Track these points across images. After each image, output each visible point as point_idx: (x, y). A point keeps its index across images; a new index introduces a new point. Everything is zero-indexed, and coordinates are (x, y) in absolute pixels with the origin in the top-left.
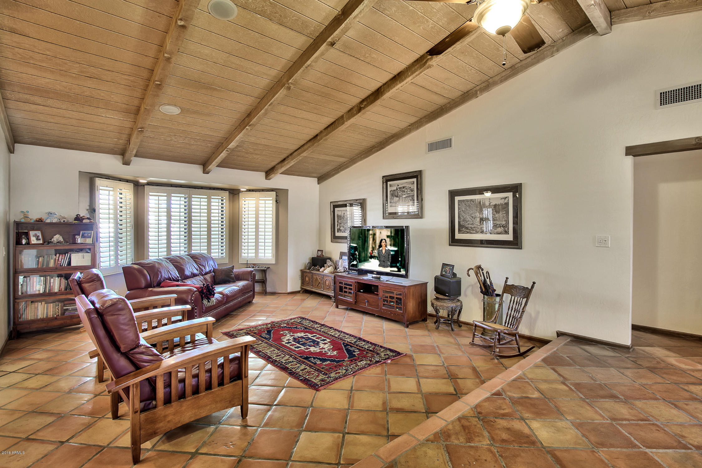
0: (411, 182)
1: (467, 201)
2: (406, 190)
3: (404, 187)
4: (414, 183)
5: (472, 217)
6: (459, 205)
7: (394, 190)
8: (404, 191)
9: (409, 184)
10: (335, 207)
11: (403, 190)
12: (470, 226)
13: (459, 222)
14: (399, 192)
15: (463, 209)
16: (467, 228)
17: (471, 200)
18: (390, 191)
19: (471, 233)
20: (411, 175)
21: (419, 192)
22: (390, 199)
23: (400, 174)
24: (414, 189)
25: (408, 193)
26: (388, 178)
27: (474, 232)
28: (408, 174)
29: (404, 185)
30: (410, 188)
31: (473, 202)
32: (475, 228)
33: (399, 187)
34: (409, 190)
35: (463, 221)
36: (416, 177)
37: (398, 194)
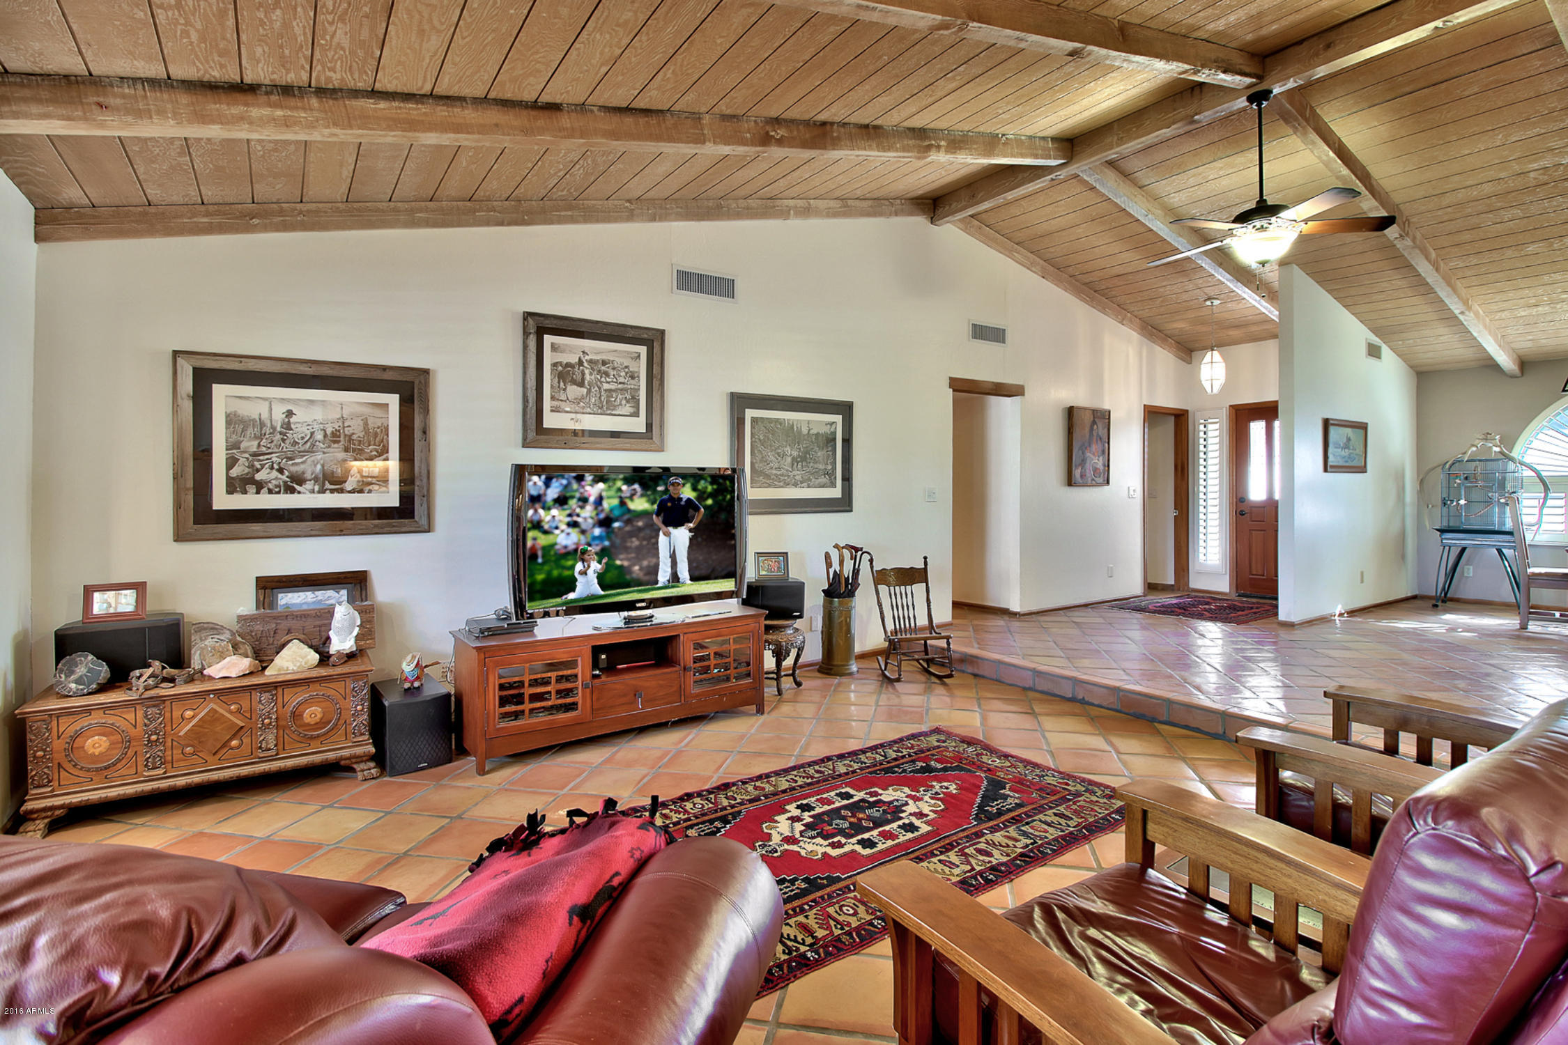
0: (632, 353)
1: (770, 420)
2: (612, 373)
3: (604, 363)
4: (639, 356)
5: (778, 454)
6: (753, 427)
7: (568, 365)
8: (607, 375)
9: (624, 357)
10: (205, 379)
11: (603, 368)
12: (774, 472)
13: (752, 464)
14: (587, 372)
15: (762, 438)
16: (768, 476)
17: (777, 421)
18: (554, 365)
19: (776, 487)
20: (631, 334)
21: (656, 383)
22: (552, 387)
23: (597, 322)
24: (639, 372)
25: (621, 380)
26: (548, 323)
27: (781, 484)
28: (623, 329)
29: (604, 357)
30: (626, 367)
31: (781, 424)
32: (782, 475)
33: (587, 357)
34: (623, 374)
35: (761, 461)
36: (649, 343)
37: (583, 379)
